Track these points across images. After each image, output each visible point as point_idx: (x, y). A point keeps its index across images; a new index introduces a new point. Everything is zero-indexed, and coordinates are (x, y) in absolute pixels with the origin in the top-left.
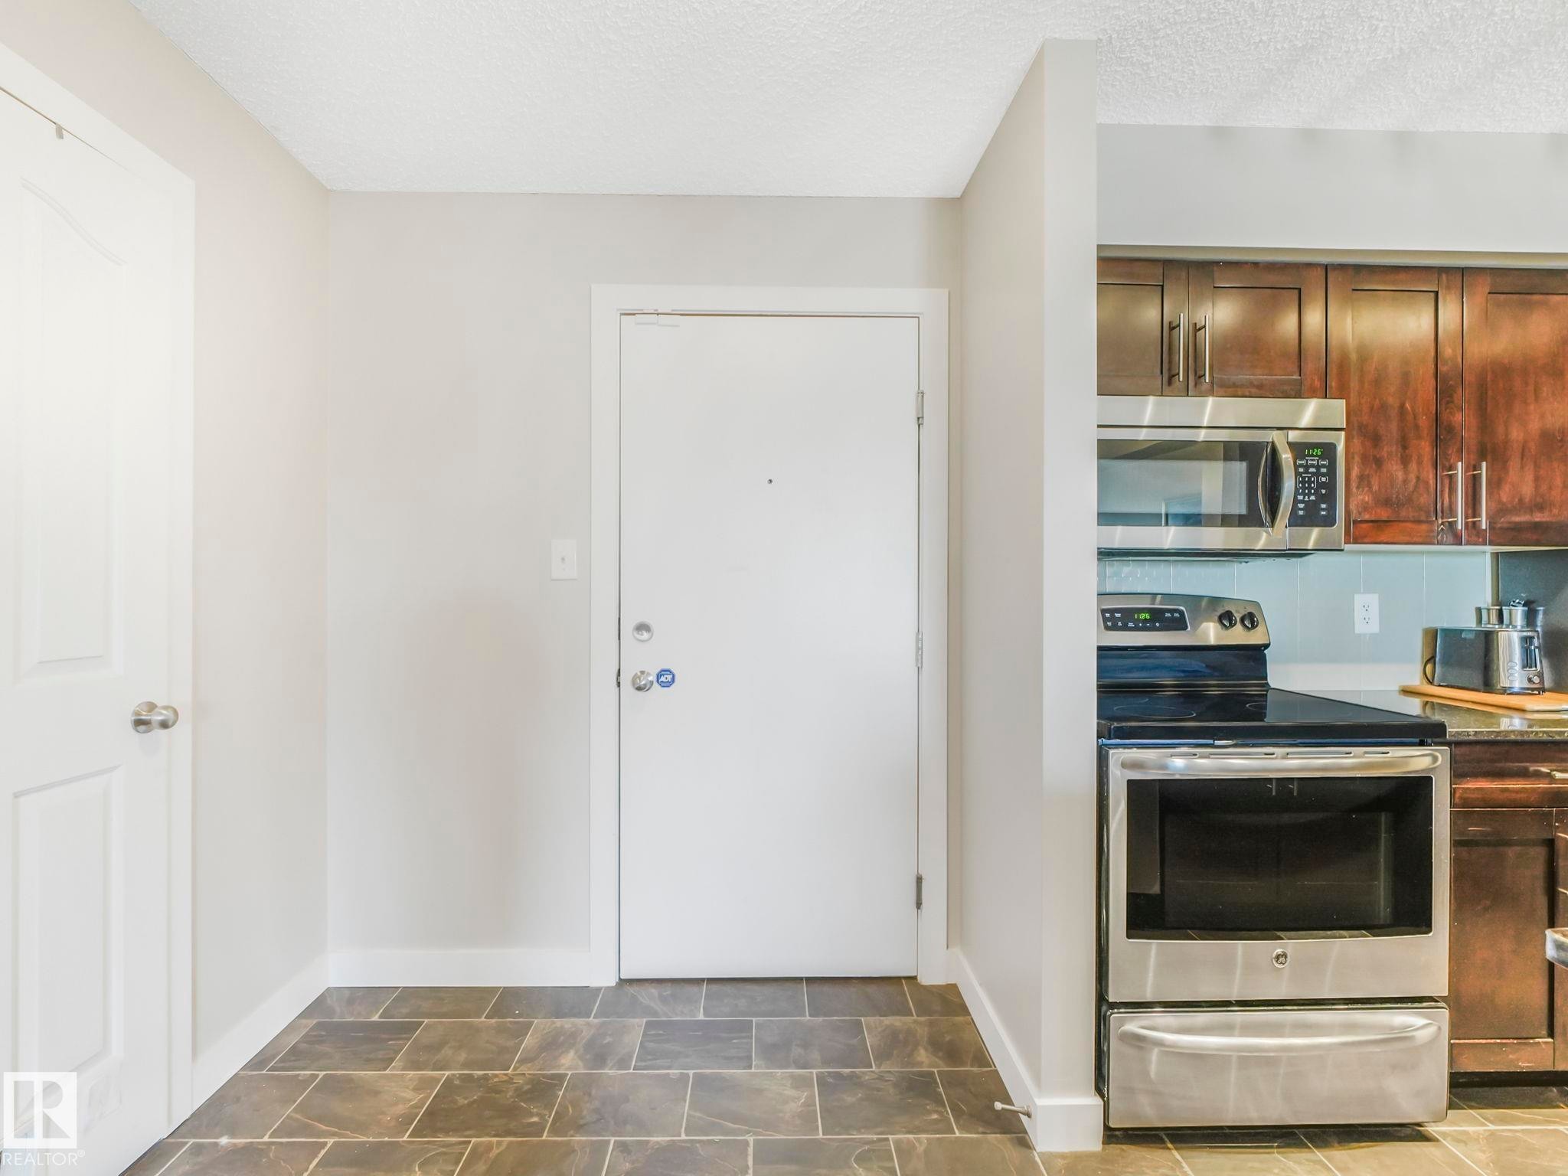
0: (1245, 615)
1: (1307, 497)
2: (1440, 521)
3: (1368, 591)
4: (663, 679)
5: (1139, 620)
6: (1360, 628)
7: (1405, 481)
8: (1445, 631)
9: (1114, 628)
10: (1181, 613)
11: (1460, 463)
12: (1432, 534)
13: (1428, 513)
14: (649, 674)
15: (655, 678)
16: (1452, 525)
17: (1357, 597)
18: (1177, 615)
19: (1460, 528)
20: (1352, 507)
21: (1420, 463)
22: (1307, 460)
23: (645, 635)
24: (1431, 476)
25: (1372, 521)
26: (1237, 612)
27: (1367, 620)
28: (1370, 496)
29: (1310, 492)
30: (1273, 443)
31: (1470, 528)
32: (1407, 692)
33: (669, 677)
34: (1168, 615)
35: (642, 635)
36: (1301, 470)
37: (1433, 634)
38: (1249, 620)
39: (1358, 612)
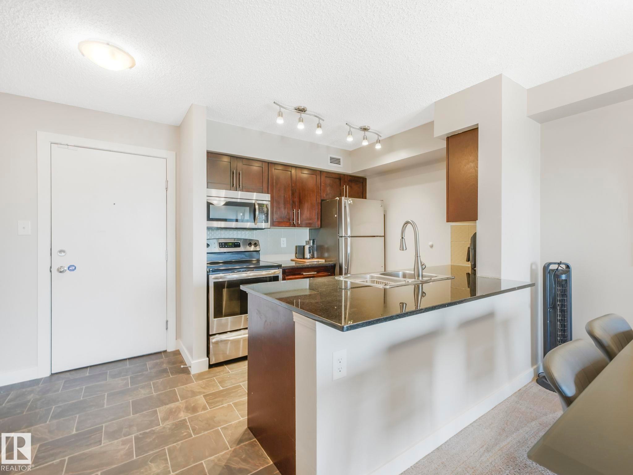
2: (292, 222)
3: (284, 237)
4: (70, 268)
5: (229, 245)
6: (283, 246)
7: (285, 213)
8: (298, 246)
9: (222, 247)
10: (239, 243)
11: (295, 209)
12: (290, 225)
13: (289, 220)
14: (64, 267)
15: (67, 268)
17: (281, 239)
18: (238, 244)
19: (295, 223)
20: (274, 218)
21: (288, 209)
23: (63, 254)
24: (290, 212)
25: (278, 222)
26: (253, 243)
27: (284, 244)
28: (278, 216)
30: (253, 203)
31: (297, 224)
32: (292, 260)
33: (74, 268)
34: (236, 244)
35: (61, 254)
36: (261, 210)
37: (296, 247)
38: (256, 245)
39: (282, 242)
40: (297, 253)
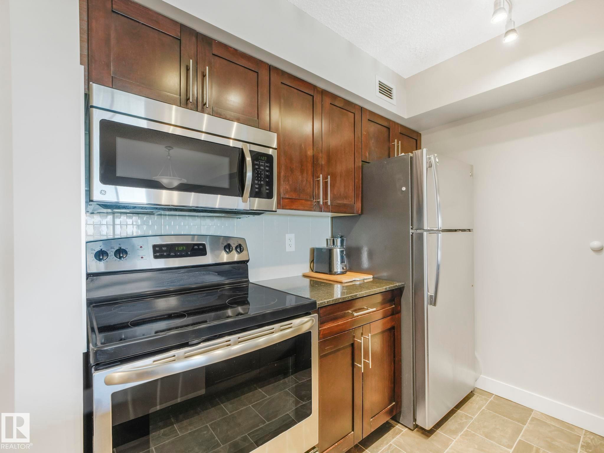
0: (237, 246)
1: (259, 182)
2: (315, 201)
3: (291, 233)
5: (178, 251)
6: (288, 249)
7: (302, 181)
8: (316, 249)
9: (161, 256)
10: (204, 245)
11: (321, 175)
12: (312, 206)
13: (311, 198)
16: (319, 202)
17: (287, 235)
18: (201, 247)
19: (321, 204)
20: (282, 191)
21: (307, 173)
22: (259, 162)
24: (311, 180)
25: (289, 199)
26: (234, 244)
27: (290, 246)
28: (289, 186)
29: (261, 179)
30: (242, 149)
31: (325, 204)
32: (305, 276)
34: (196, 247)
36: (257, 167)
37: (313, 250)
38: (240, 248)
39: (287, 242)
40: (313, 260)
